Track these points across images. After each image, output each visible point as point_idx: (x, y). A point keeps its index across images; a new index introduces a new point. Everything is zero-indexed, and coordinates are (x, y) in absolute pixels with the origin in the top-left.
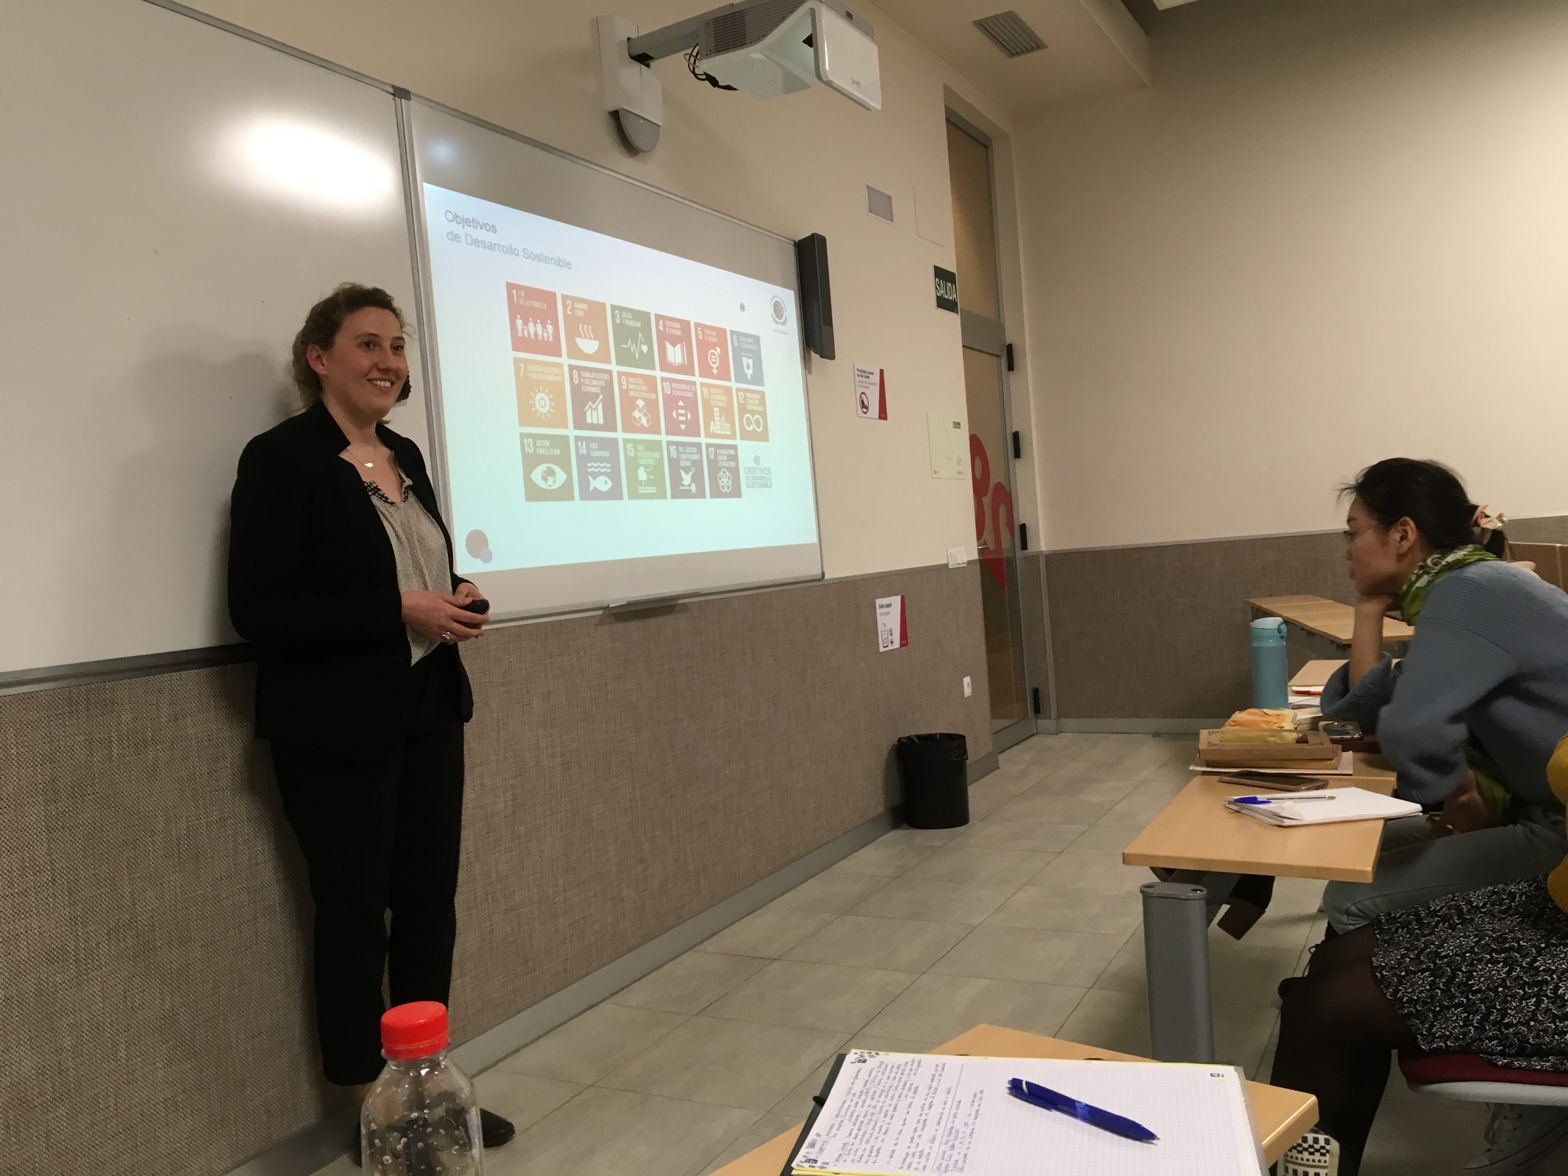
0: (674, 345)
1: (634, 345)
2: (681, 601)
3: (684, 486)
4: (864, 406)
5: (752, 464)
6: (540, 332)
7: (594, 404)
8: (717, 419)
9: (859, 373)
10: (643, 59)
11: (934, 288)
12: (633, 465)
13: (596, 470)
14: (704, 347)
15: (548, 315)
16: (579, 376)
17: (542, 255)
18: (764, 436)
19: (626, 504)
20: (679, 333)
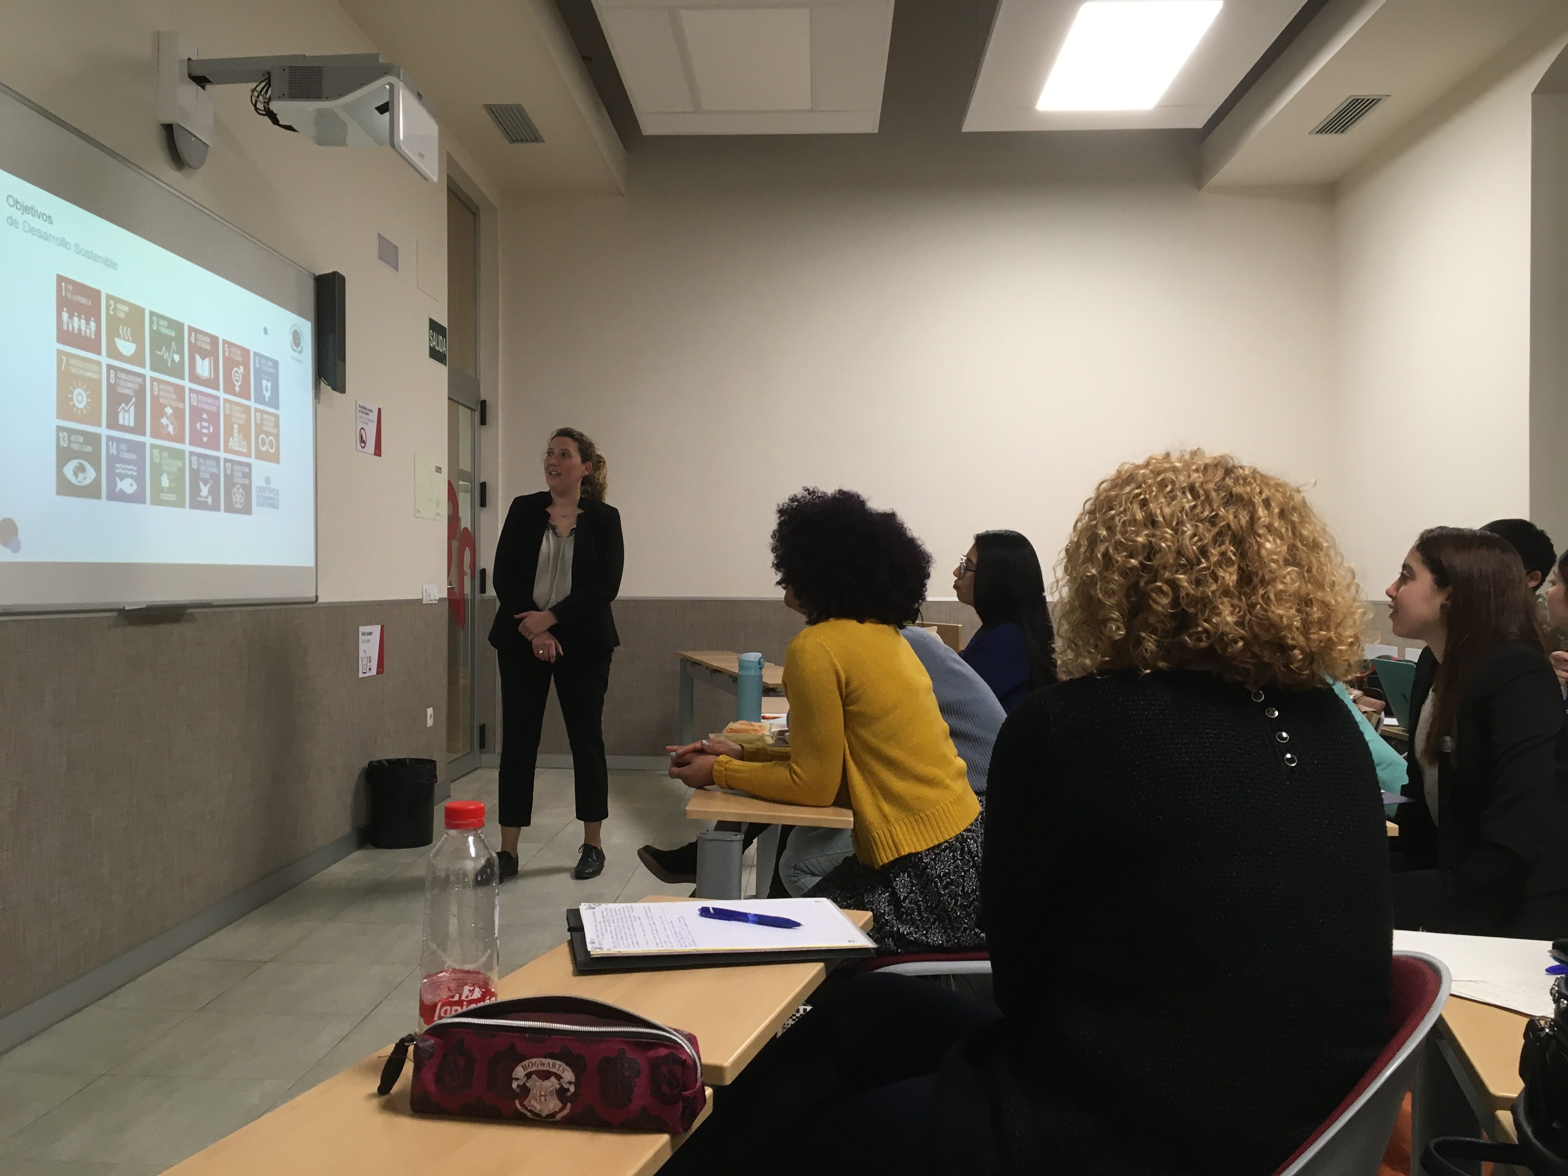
0: (203, 358)
1: (167, 353)
3: (201, 497)
4: (362, 441)
5: (263, 484)
6: (83, 328)
7: (127, 406)
8: (236, 435)
9: (360, 409)
10: (201, 81)
11: (428, 339)
12: (157, 471)
13: (123, 472)
14: (230, 364)
15: (92, 313)
16: (116, 377)
17: (92, 253)
18: (274, 458)
19: (148, 510)
20: (208, 347)
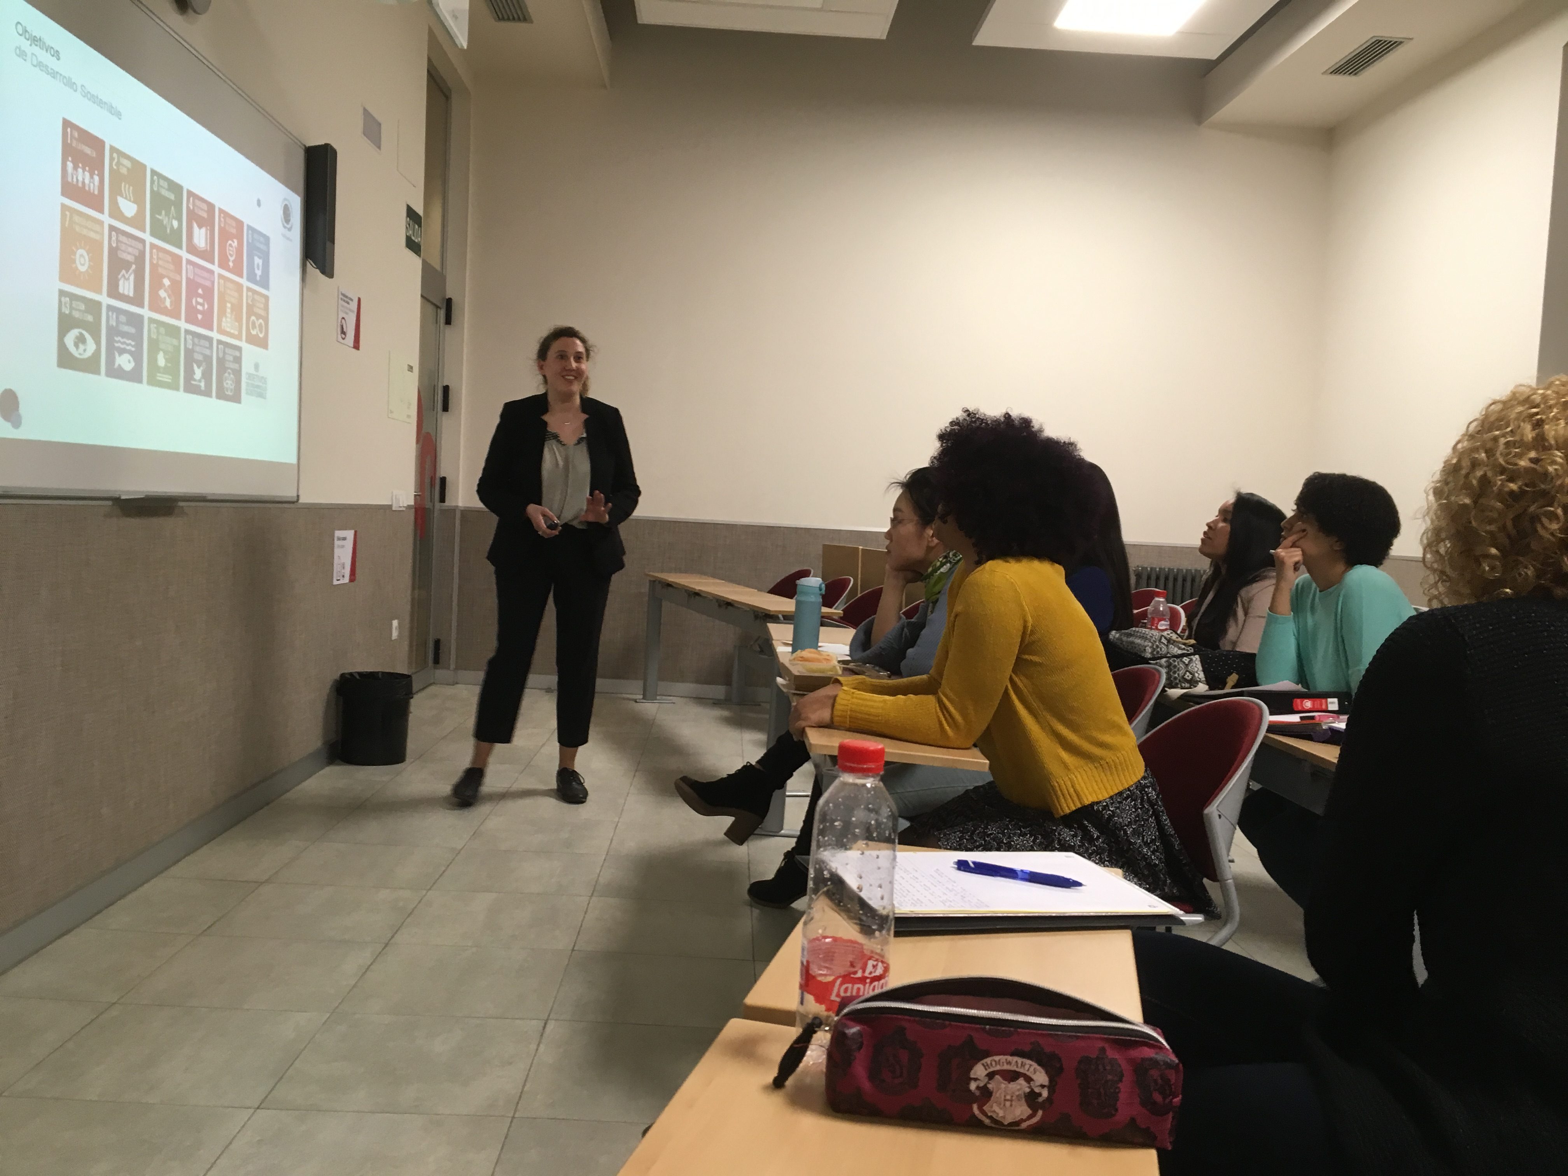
0: (200, 227)
1: (167, 219)
2: (180, 503)
3: (195, 380)
4: (343, 332)
5: (252, 371)
6: (87, 181)
7: (127, 273)
8: (228, 315)
9: (342, 297)
11: (405, 227)
12: (154, 347)
13: (122, 346)
14: (225, 236)
15: (95, 165)
16: (118, 241)
17: (97, 97)
18: (263, 343)
19: (143, 389)
20: (205, 215)
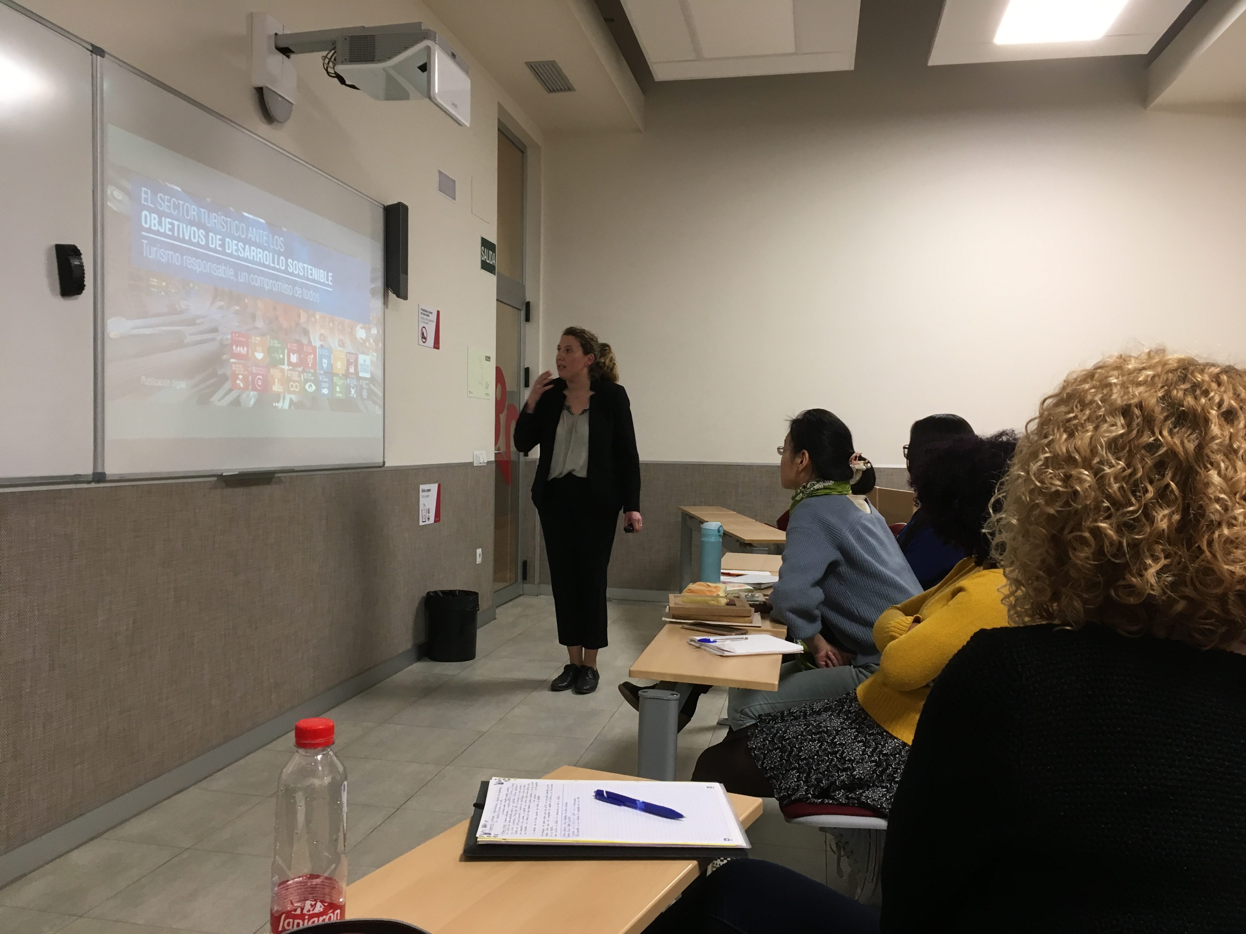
2: (277, 475)
4: (424, 337)
9: (422, 312)
10: (286, 51)
11: (480, 254)
